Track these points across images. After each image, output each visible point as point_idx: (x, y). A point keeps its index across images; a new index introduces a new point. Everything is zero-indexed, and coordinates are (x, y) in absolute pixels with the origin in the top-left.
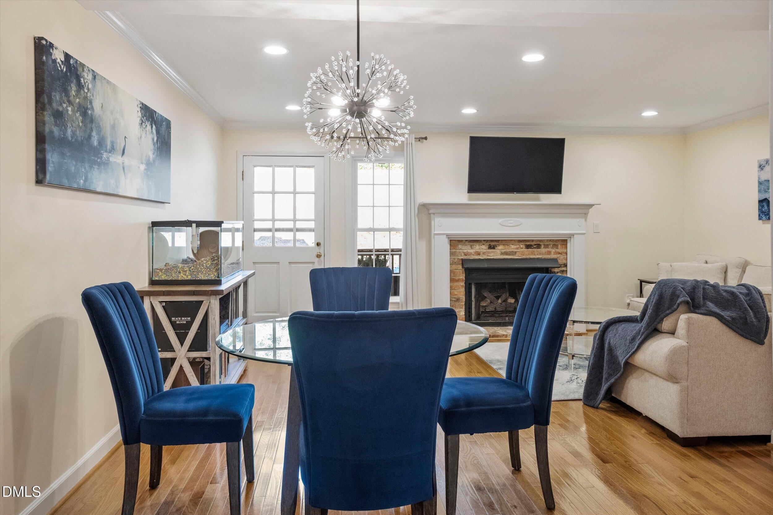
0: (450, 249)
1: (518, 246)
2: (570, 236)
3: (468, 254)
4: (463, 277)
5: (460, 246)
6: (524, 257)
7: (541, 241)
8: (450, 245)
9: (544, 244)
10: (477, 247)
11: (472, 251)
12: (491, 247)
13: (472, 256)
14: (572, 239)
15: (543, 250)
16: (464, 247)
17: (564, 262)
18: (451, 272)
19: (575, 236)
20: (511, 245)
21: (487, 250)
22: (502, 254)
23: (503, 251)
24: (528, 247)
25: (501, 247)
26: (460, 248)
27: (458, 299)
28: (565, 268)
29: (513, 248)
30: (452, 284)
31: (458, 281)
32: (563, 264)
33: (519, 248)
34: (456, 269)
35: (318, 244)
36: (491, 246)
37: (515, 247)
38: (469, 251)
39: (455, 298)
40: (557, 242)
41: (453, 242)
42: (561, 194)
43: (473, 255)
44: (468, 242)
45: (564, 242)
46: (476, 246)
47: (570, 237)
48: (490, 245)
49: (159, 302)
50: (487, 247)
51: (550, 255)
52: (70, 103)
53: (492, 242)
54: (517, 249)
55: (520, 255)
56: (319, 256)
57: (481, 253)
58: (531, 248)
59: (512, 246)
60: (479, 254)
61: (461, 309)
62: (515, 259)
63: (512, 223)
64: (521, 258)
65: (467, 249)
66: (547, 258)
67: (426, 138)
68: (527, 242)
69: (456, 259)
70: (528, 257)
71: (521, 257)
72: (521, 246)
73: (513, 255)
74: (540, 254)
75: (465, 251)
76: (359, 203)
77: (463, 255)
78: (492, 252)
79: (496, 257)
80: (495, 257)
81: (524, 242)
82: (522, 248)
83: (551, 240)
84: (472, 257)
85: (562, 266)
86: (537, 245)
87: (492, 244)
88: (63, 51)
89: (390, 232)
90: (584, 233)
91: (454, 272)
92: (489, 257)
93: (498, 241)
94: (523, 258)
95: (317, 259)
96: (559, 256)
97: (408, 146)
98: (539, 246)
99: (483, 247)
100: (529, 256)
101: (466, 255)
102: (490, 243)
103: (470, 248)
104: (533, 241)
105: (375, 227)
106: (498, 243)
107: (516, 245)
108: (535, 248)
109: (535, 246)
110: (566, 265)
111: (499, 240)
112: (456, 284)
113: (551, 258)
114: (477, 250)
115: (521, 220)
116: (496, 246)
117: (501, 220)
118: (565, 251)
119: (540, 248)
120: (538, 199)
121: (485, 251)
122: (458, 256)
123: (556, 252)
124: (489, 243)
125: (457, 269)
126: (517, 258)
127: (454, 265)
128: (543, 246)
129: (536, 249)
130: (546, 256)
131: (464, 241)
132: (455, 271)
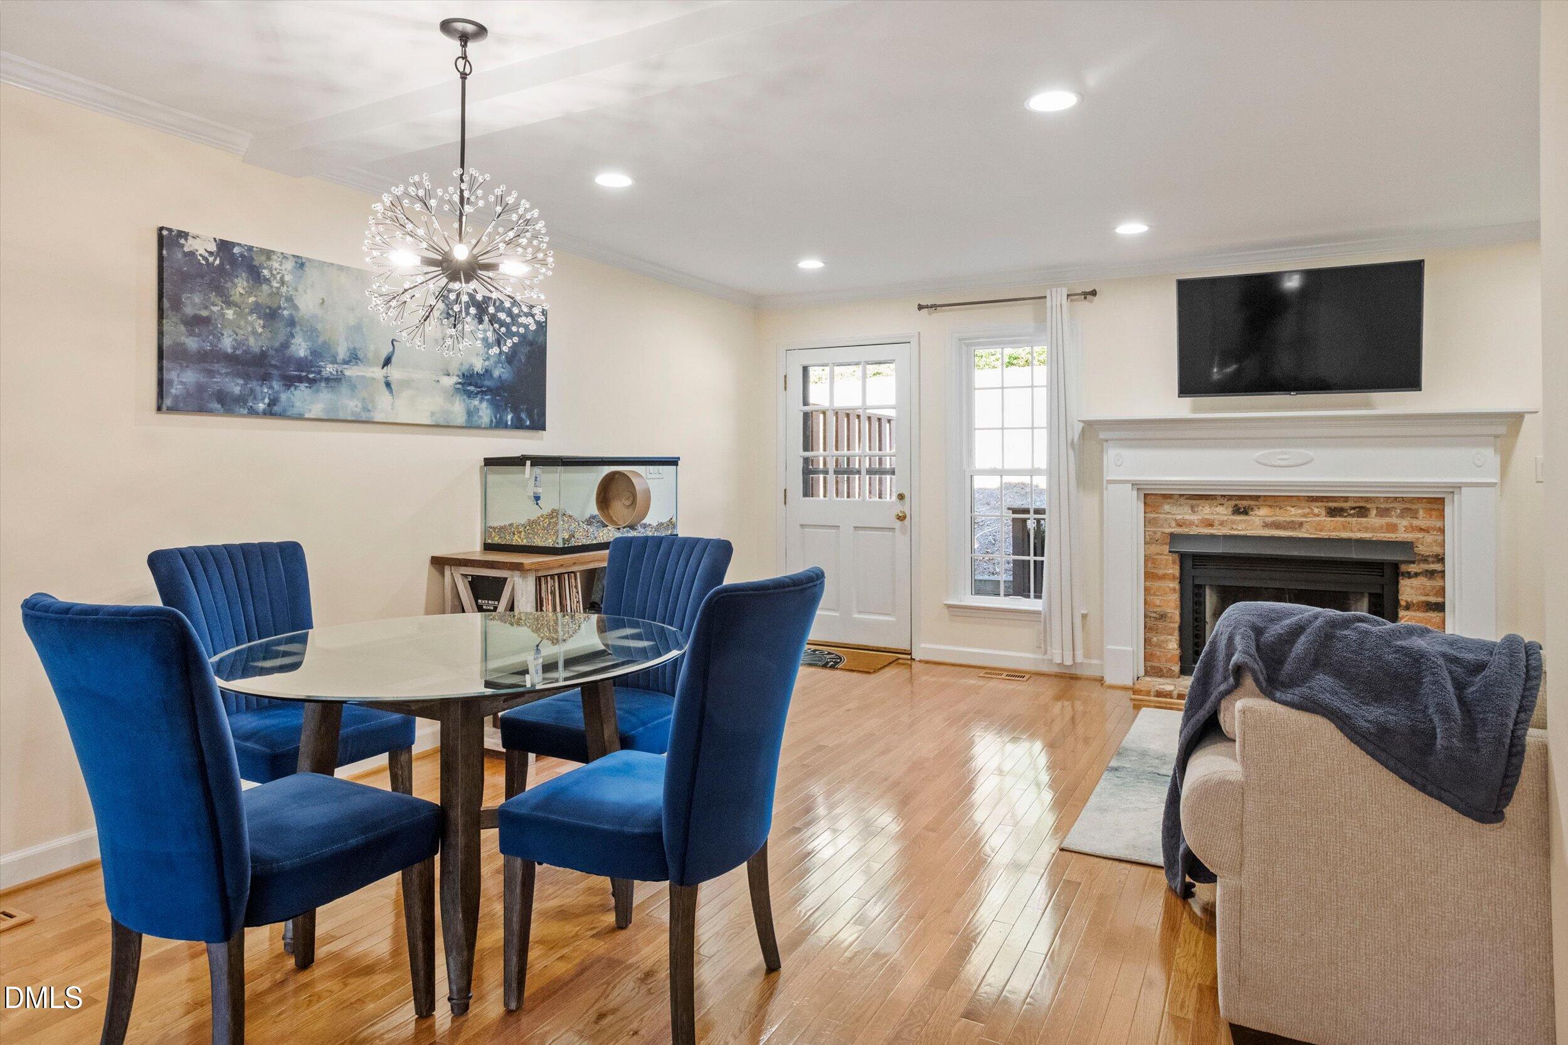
0: (1145, 513)
1: (1307, 510)
2: (1451, 490)
3: (1184, 523)
4: (1175, 570)
5: (1167, 508)
6: (1324, 535)
7: (1367, 499)
8: (1145, 503)
9: (1377, 508)
10: (1207, 510)
11: (1194, 518)
12: (1237, 511)
13: (1194, 527)
14: (1456, 496)
15: (1373, 520)
16: (1175, 510)
17: (1437, 550)
18: (1147, 558)
19: (1463, 489)
20: (1288, 508)
21: (1230, 517)
22: (1266, 525)
23: (1269, 520)
24: (1333, 512)
25: (1263, 512)
26: (1167, 510)
27: (1162, 616)
28: (1439, 565)
29: (1293, 513)
30: (1148, 584)
31: (1163, 577)
32: (1432, 556)
33: (1308, 514)
34: (1157, 554)
35: (901, 497)
36: (1239, 508)
37: (1300, 511)
38: (1187, 517)
39: (1156, 612)
40: (1413, 503)
41: (1150, 498)
42: (1421, 390)
43: (1197, 526)
44: (1187, 499)
45: (1436, 504)
46: (1203, 507)
47: (1453, 492)
48: (1236, 505)
49: (462, 575)
50: (1230, 509)
51: (1393, 532)
52: (229, 303)
53: (1241, 500)
54: (1305, 516)
55: (1313, 531)
56: (901, 518)
57: (1216, 523)
58: (1341, 516)
59: (1293, 509)
60: (1211, 525)
61: (1170, 637)
62: (1300, 538)
63: (1287, 459)
64: (1315, 536)
65: (1183, 513)
66: (1385, 539)
67: (1094, 293)
68: (1332, 502)
69: (1159, 534)
70: (1334, 535)
71: (1315, 534)
72: (1316, 511)
73: (1293, 529)
74: (1366, 529)
75: (1178, 517)
76: (978, 423)
77: (1173, 524)
78: (1241, 521)
79: (1253, 532)
80: (1249, 533)
81: (1322, 501)
82: (1318, 516)
83: (1396, 498)
84: (1194, 531)
85: (1430, 559)
86: (1357, 509)
87: (1242, 504)
88: (215, 239)
89: (1031, 476)
90: (1493, 483)
91: (1153, 559)
92: (1236, 533)
93: (1257, 498)
94: (1320, 536)
95: (899, 523)
96: (1420, 535)
97: (1054, 312)
98: (1362, 512)
99: (1220, 509)
100: (1338, 534)
101: (1181, 526)
102: (1237, 502)
103: (1190, 511)
104: (1346, 499)
105: (1006, 467)
106: (1257, 503)
107: (1303, 508)
108: (1352, 516)
109: (1352, 512)
110: (1441, 559)
111: (1259, 497)
112: (1157, 584)
113: (1397, 540)
114: (1206, 517)
115: (1311, 453)
116: (1252, 509)
117: (1259, 453)
118: (1439, 524)
119: (1366, 516)
120: (1368, 405)
121: (1225, 518)
122: (1162, 526)
123: (1412, 527)
124: (1233, 503)
125: (1161, 554)
126: (1306, 535)
127: (1154, 545)
128: (1374, 512)
129: (1355, 519)
130: (1382, 535)
131: (1176, 497)
132: (1156, 557)
